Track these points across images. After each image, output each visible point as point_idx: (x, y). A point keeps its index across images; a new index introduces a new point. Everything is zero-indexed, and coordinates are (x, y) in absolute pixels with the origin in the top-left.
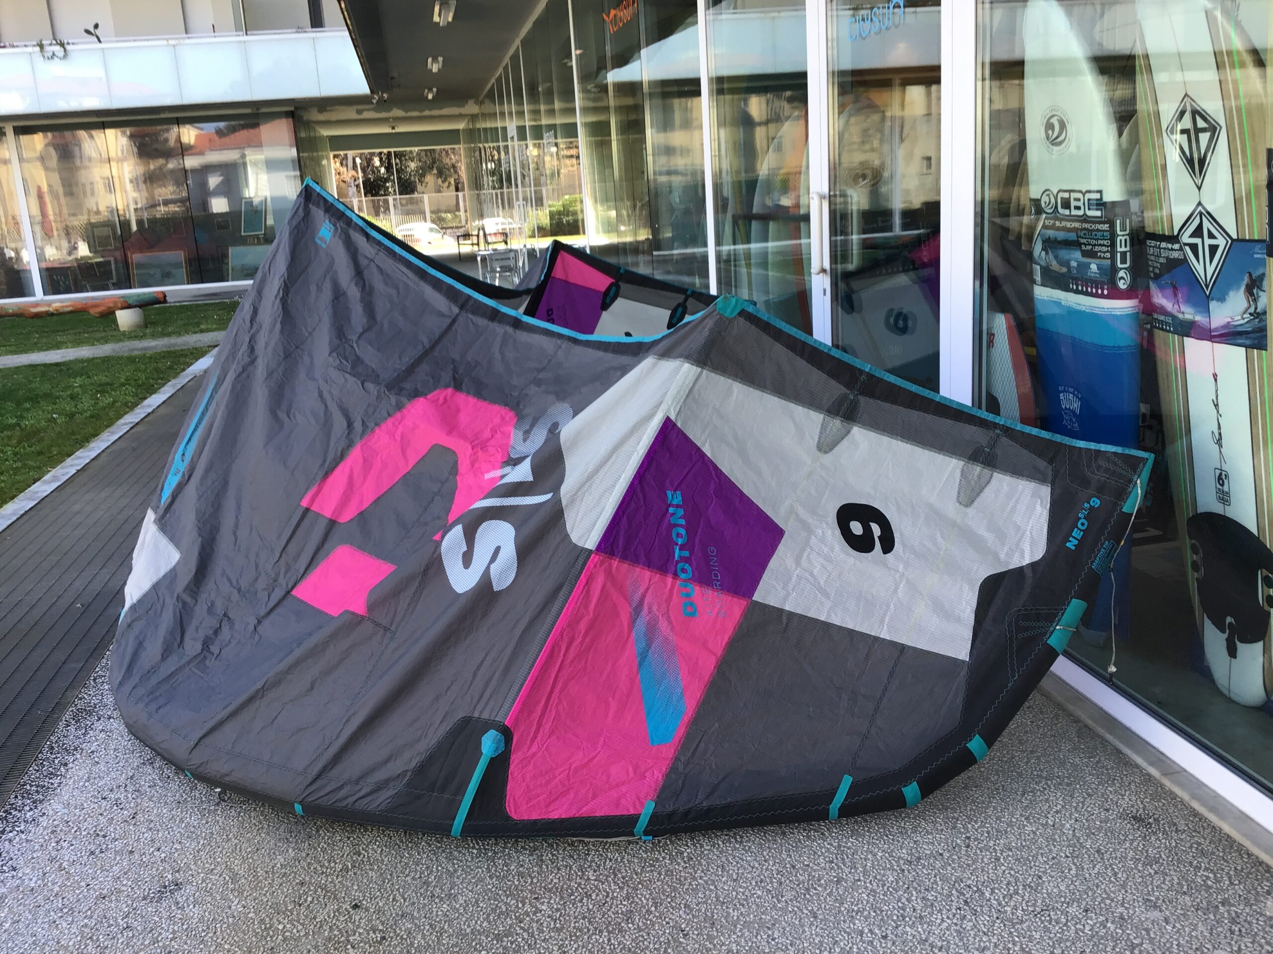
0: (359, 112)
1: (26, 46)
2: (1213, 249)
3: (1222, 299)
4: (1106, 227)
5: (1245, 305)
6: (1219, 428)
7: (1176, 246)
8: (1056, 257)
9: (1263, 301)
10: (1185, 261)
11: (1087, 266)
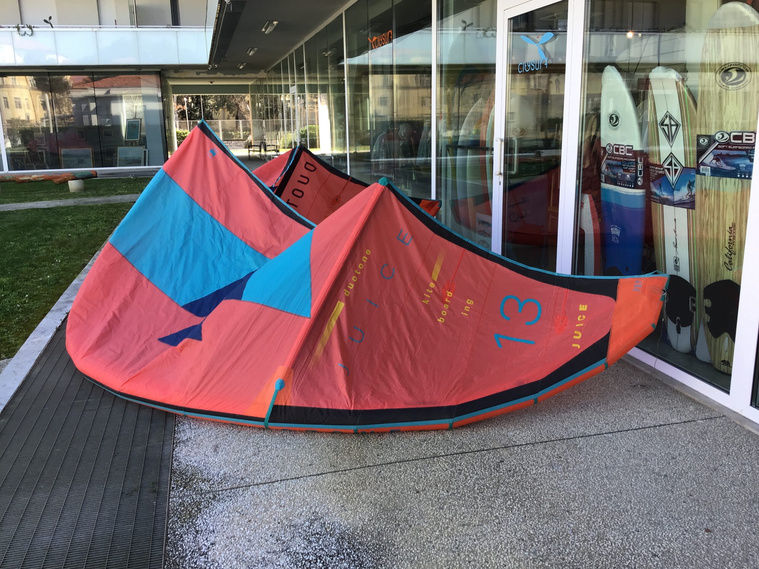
0: (198, 74)
1: (9, 27)
2: (676, 170)
3: (679, 190)
4: (634, 160)
5: (687, 192)
6: (676, 240)
7: (662, 169)
8: (612, 172)
10: (665, 175)
11: (625, 175)
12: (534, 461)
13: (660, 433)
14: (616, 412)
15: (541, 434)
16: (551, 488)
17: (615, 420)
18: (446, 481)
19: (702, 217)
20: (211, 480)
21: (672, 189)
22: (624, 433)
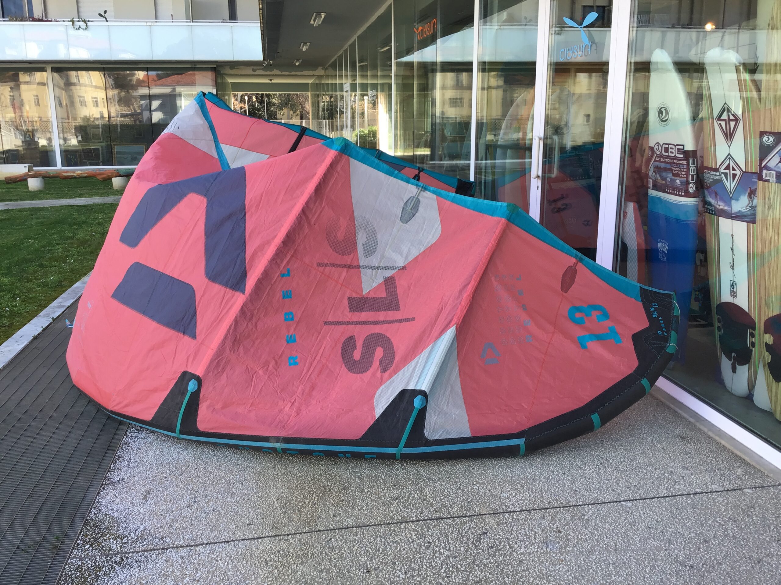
0: (254, 70)
1: (64, 21)
2: (734, 176)
3: (737, 200)
4: (685, 162)
5: (747, 202)
6: (733, 261)
7: (718, 173)
8: (660, 176)
9: (755, 201)
10: (721, 181)
11: (675, 181)
12: (526, 535)
13: (694, 504)
14: (642, 472)
15: (542, 497)
16: (538, 576)
17: (639, 483)
18: (408, 557)
19: (764, 234)
20: (126, 537)
21: (728, 199)
22: (648, 501)
